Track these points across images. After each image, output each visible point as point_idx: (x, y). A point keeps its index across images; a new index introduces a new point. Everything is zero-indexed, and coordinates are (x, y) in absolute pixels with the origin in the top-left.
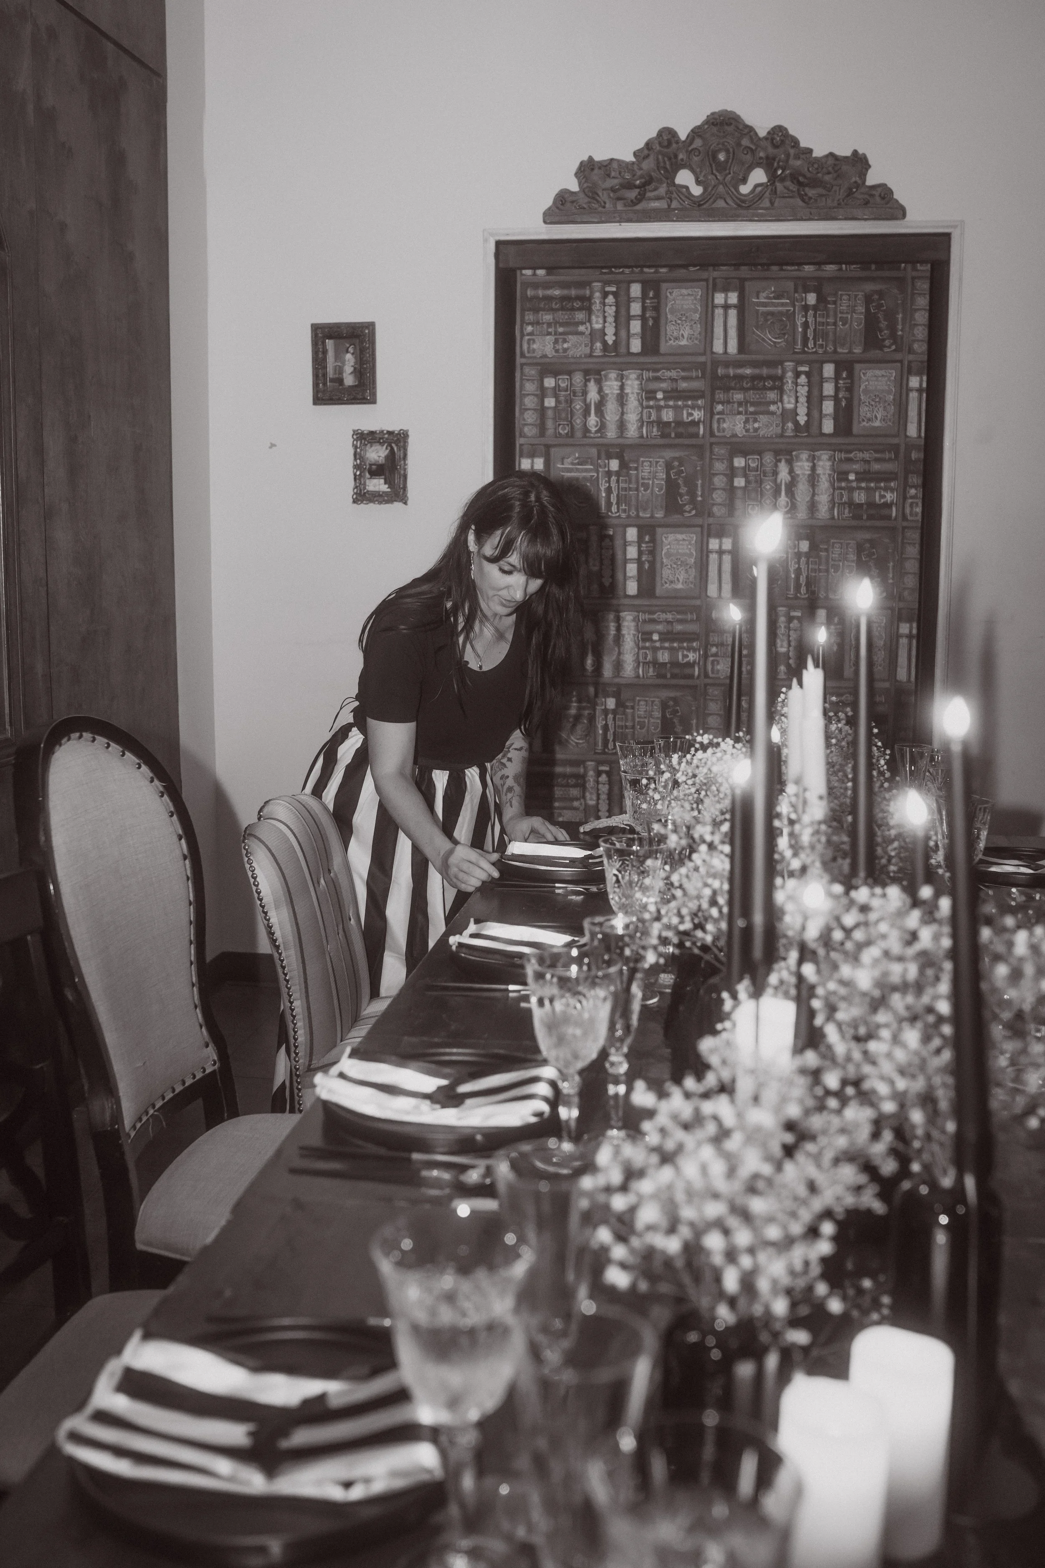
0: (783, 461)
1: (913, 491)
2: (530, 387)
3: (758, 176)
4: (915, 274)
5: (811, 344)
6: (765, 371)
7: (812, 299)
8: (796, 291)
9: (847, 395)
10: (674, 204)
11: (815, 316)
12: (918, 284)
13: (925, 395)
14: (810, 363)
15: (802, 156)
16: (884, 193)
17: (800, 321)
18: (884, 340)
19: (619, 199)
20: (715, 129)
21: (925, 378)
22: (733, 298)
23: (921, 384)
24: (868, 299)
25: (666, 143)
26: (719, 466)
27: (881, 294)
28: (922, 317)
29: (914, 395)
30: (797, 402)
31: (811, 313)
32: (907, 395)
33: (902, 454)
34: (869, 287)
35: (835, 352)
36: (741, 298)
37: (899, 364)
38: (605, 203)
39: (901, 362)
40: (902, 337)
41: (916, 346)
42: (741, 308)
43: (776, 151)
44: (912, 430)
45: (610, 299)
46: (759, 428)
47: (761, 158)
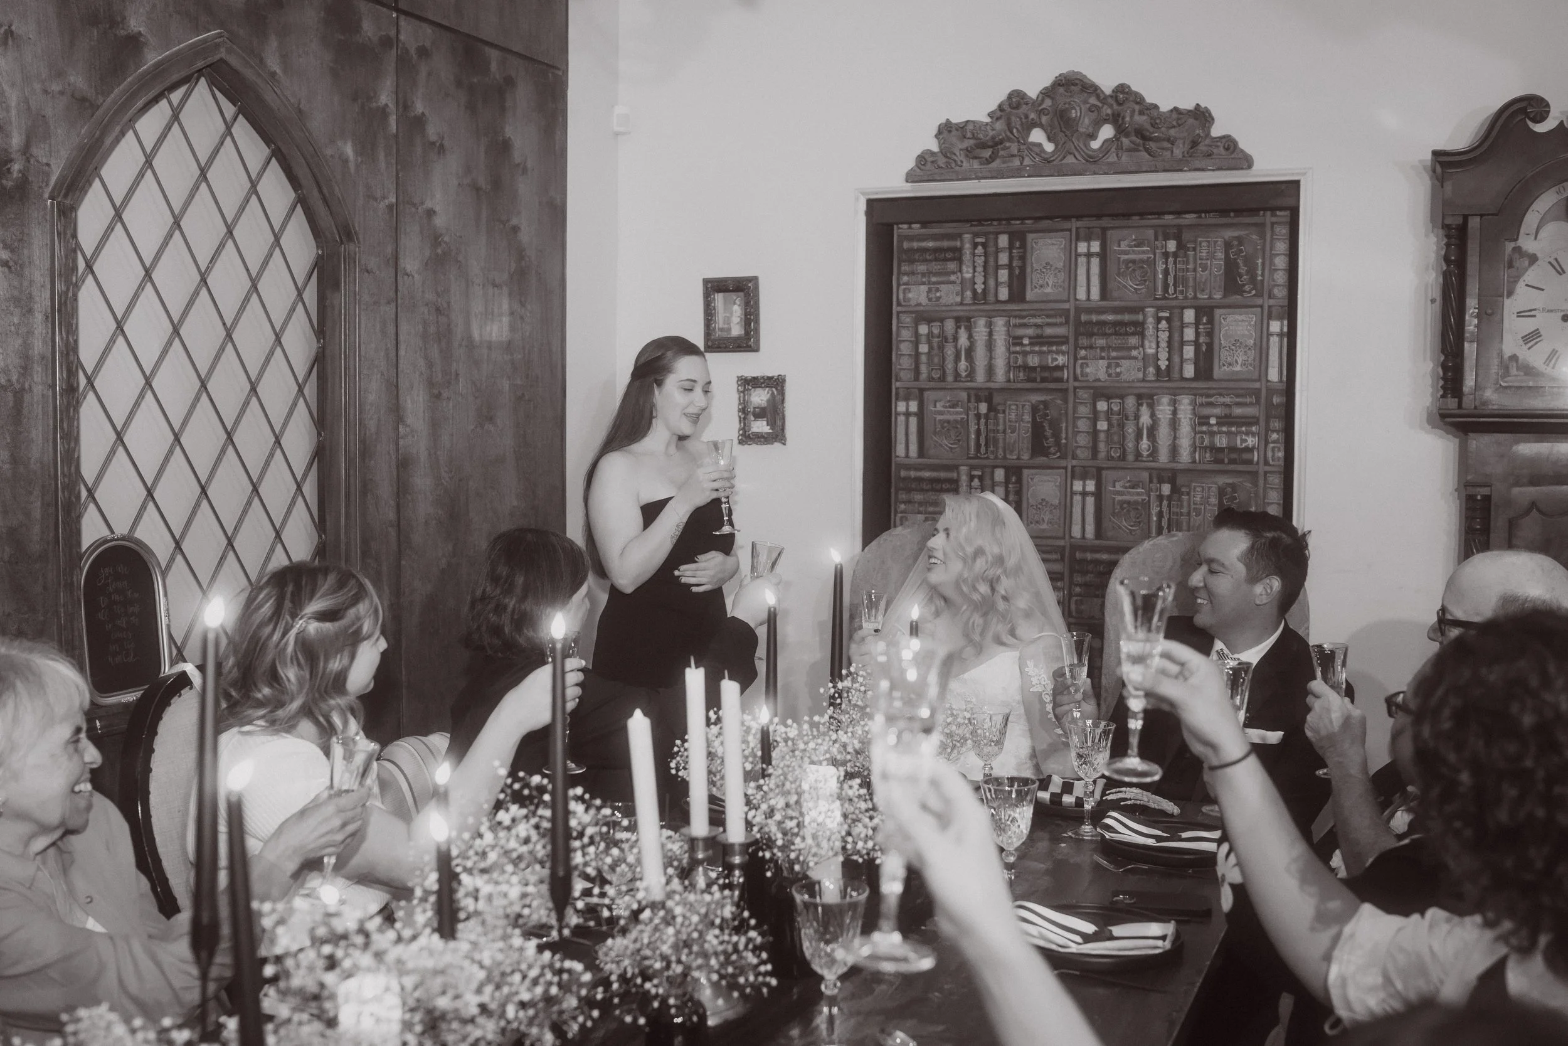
0: (1145, 405)
1: (1275, 436)
2: (906, 334)
3: (1107, 132)
4: (1274, 219)
5: (1171, 290)
6: (1127, 317)
7: (1172, 246)
8: (1156, 239)
9: (1207, 340)
10: (1027, 161)
11: (1175, 263)
12: (1278, 229)
13: (1285, 340)
14: (1170, 309)
15: (1146, 112)
16: (1229, 144)
17: (1160, 267)
18: (1244, 285)
19: (975, 158)
20: (1061, 90)
21: (1286, 323)
22: (1095, 247)
23: (1282, 329)
24: (1228, 245)
25: (1015, 105)
26: (1083, 410)
27: (1240, 239)
28: (1281, 262)
29: (1274, 340)
30: (1158, 347)
31: (1171, 260)
32: (1268, 340)
33: (1263, 400)
34: (1229, 234)
35: (1195, 297)
36: (1103, 246)
37: (1259, 309)
38: (962, 162)
39: (1261, 307)
40: (1262, 281)
41: (1276, 291)
42: (1103, 256)
43: (1120, 108)
44: (1274, 375)
45: (980, 250)
46: (1121, 373)
47: (1107, 115)
